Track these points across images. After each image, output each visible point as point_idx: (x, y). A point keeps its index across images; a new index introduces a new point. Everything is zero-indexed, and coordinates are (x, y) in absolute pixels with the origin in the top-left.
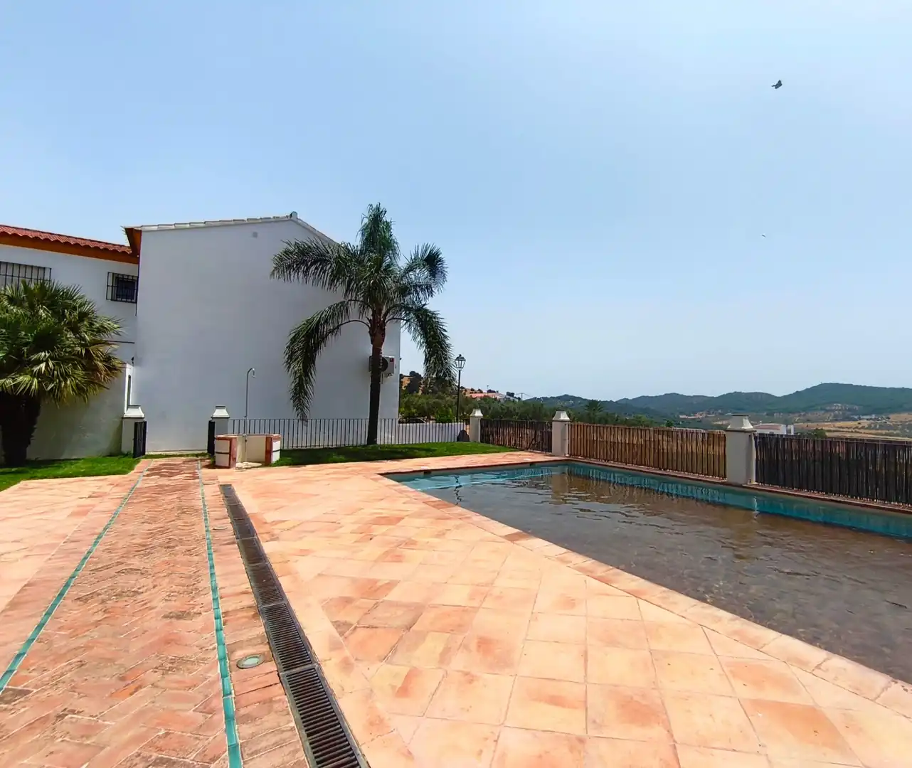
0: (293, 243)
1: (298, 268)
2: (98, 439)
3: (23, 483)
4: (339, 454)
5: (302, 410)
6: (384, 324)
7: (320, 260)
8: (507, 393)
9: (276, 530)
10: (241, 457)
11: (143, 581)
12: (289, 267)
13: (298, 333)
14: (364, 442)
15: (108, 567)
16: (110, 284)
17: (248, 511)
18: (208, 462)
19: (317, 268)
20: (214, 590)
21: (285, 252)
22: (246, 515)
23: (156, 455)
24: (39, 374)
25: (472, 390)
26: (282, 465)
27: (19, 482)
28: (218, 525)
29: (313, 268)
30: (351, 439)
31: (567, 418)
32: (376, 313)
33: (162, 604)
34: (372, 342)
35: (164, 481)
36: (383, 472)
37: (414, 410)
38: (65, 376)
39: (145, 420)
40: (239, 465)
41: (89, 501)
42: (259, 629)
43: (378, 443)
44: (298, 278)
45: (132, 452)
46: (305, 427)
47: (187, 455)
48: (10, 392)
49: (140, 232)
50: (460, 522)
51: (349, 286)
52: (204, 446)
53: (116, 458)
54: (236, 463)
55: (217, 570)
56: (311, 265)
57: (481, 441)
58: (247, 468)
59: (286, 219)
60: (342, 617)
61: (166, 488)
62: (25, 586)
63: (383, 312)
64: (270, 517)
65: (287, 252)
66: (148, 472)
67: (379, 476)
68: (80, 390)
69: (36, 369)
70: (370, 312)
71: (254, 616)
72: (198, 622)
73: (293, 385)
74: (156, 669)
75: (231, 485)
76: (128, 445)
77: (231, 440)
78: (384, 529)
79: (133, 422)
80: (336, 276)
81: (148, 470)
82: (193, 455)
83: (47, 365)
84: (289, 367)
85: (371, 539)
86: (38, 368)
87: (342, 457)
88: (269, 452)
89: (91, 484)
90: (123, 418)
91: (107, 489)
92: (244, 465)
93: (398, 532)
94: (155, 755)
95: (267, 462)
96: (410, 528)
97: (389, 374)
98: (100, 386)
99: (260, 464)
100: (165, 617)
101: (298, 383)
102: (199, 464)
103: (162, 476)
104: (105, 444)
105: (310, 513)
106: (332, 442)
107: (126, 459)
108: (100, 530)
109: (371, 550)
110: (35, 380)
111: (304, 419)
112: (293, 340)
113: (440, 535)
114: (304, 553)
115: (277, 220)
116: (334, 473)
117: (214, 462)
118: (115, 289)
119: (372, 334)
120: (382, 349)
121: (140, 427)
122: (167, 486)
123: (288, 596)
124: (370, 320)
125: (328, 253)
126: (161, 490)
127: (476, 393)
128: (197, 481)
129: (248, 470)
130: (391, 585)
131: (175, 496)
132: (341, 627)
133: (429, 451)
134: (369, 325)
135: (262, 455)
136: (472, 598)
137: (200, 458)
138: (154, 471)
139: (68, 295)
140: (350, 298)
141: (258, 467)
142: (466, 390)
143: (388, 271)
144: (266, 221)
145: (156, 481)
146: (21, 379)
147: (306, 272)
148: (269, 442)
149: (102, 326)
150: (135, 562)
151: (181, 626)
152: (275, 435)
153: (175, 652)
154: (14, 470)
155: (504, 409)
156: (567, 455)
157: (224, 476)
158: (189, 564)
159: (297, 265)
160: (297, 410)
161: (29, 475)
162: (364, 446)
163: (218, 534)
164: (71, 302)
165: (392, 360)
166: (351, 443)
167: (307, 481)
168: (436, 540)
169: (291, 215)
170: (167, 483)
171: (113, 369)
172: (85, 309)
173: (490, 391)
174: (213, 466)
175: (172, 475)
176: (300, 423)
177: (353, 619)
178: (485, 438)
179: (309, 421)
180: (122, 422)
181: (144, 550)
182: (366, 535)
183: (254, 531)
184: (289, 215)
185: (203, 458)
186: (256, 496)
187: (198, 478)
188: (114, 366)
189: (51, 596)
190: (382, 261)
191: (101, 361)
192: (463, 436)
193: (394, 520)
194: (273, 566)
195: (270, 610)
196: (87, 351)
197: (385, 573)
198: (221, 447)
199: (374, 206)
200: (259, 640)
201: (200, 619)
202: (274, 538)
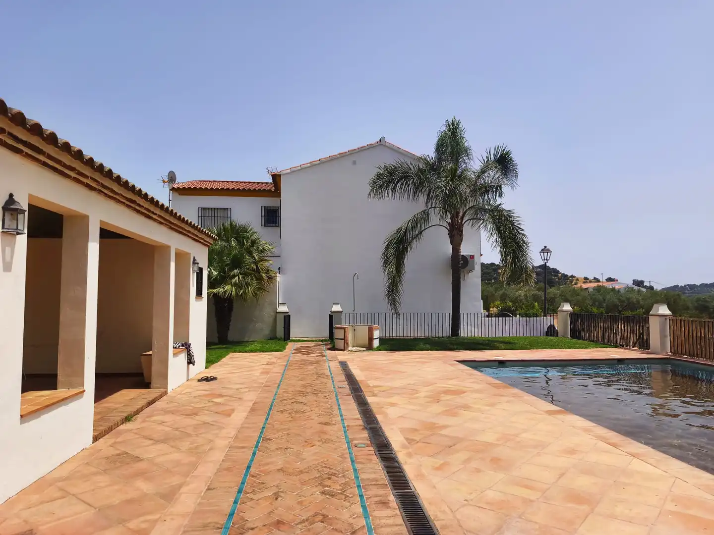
0: (383, 167)
1: (388, 187)
2: (263, 327)
3: (231, 355)
4: (425, 344)
5: (395, 305)
6: (461, 225)
7: (405, 177)
8: (634, 281)
9: (376, 390)
10: (352, 342)
11: (305, 407)
12: (381, 187)
13: (391, 242)
14: (449, 334)
15: (286, 400)
16: (263, 214)
17: (357, 379)
18: (330, 346)
19: (402, 184)
20: (341, 416)
21: (377, 175)
22: (357, 381)
23: (297, 340)
24: (235, 285)
25: (586, 279)
26: (381, 350)
27: (229, 354)
28: (340, 384)
29: (399, 184)
30: (437, 331)
31: (668, 312)
32: (454, 216)
33: (317, 418)
34: (452, 243)
35: (305, 357)
36: (460, 360)
37: (510, 304)
38: (248, 285)
39: (289, 314)
40: (350, 348)
41: (267, 367)
42: (365, 434)
43: (462, 335)
44: (388, 194)
45: (283, 337)
46: (398, 320)
47: (316, 341)
48: (222, 297)
49: (280, 176)
50: (512, 399)
51: (428, 195)
52: (326, 334)
53: (274, 340)
54: (348, 347)
55: (342, 407)
56: (398, 182)
57: (571, 337)
58: (356, 351)
59: (377, 144)
60: (411, 437)
61: (307, 362)
62: (254, 403)
63: (461, 214)
64: (372, 383)
65: (379, 175)
66: (294, 351)
67: (456, 362)
68: (255, 294)
69: (233, 281)
70: (449, 216)
71: (363, 429)
72: (335, 428)
73: (387, 284)
74: (319, 441)
75: (346, 362)
76: (280, 332)
77: (344, 329)
78: (449, 397)
79: (282, 316)
80: (418, 188)
81: (294, 350)
82: (319, 341)
83: (239, 278)
84: (385, 270)
85: (438, 402)
86: (234, 280)
87: (428, 346)
88: (371, 339)
89: (265, 357)
90: (276, 312)
91: (274, 360)
92: (354, 349)
93: (459, 400)
94: (324, 465)
95: (369, 347)
96: (468, 398)
97: (470, 271)
98: (264, 290)
99: (365, 349)
100: (319, 423)
101: (391, 282)
102: (324, 347)
103: (304, 354)
104: (267, 331)
105: (397, 383)
106: (420, 333)
107: (280, 342)
108: (278, 382)
109: (437, 408)
110: (234, 288)
111: (397, 313)
112: (388, 247)
113: (492, 405)
114: (393, 405)
115: (370, 147)
116: (420, 358)
117: (334, 346)
118: (266, 217)
119: (451, 235)
120: (461, 248)
121: (287, 318)
122: (307, 360)
123: (381, 424)
124: (449, 224)
125: (411, 169)
126: (305, 363)
127: (590, 282)
128: (325, 358)
129: (357, 353)
130: (444, 427)
131: (313, 367)
132: (410, 441)
133: (509, 344)
134: (449, 228)
135: (366, 341)
136: (498, 440)
137: (324, 343)
138: (298, 351)
139: (245, 230)
140: (430, 207)
141: (363, 351)
142: (577, 280)
143: (462, 177)
144: (362, 150)
145: (299, 357)
146: (226, 288)
147: (394, 189)
148: (371, 331)
149: (264, 249)
150: (300, 399)
151: (327, 428)
152: (374, 326)
153: (326, 437)
154: (224, 346)
155: (623, 301)
156: (670, 354)
157: (341, 356)
158: (326, 403)
159: (387, 184)
160: (391, 305)
161: (233, 350)
162: (449, 337)
163: (340, 390)
164: (245, 234)
165: (472, 257)
166: (437, 335)
167: (399, 362)
168: (488, 408)
169: (380, 140)
170: (307, 358)
171: (271, 279)
172: (254, 237)
173: (610, 280)
174: (333, 348)
175: (309, 354)
176: (395, 316)
177: (417, 438)
178: (576, 334)
179: (402, 315)
180: (276, 317)
181: (302, 393)
182: (435, 398)
183: (362, 390)
184: (378, 140)
185: (326, 343)
186: (362, 370)
187: (325, 356)
188: (271, 276)
189: (267, 409)
190: (456, 170)
191: (264, 273)
192: (551, 331)
193: (458, 392)
194: (373, 409)
195: (371, 428)
196: (257, 266)
197: (442, 421)
198: (338, 334)
199: (450, 121)
200: (365, 439)
201: (336, 426)
202: (374, 395)
